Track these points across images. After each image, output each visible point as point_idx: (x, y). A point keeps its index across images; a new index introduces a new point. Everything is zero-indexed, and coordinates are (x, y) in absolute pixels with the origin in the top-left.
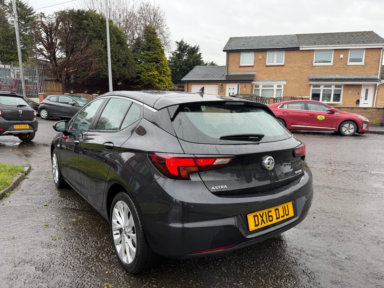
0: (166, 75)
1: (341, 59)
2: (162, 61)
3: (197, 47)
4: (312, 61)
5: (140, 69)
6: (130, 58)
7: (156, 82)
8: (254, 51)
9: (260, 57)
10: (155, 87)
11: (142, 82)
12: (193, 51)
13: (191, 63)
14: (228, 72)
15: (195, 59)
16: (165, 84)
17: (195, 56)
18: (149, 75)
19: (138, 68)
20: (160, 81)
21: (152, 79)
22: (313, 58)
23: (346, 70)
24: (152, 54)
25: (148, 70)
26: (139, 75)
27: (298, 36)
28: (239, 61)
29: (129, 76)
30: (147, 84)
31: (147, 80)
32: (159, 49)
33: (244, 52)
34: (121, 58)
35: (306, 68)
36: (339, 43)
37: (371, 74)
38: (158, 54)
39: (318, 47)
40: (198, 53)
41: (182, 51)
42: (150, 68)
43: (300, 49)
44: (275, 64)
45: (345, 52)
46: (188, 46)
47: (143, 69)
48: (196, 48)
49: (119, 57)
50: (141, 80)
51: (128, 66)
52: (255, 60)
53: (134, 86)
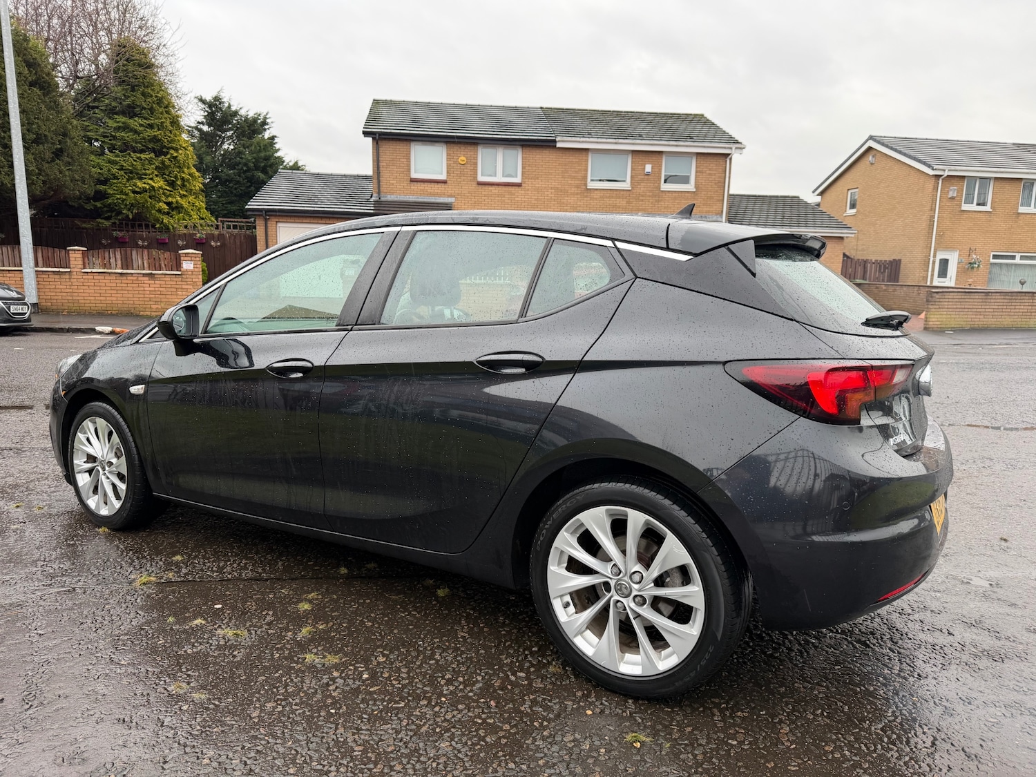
0: (190, 192)
1: (648, 174)
2: (176, 150)
3: (261, 117)
4: (585, 178)
5: (105, 169)
6: (73, 133)
7: (159, 211)
8: (446, 143)
9: (462, 159)
10: (157, 226)
11: (114, 210)
12: (253, 128)
13: (249, 161)
14: (379, 193)
15: (260, 151)
16: (187, 218)
17: (258, 144)
18: (137, 189)
19: (99, 165)
20: (173, 209)
21: (146, 200)
22: (586, 170)
23: (658, 201)
24: (141, 125)
25: (132, 174)
26: (102, 188)
27: (546, 111)
28: (409, 166)
29: (74, 190)
30: (131, 217)
31: (132, 205)
32: (166, 115)
33: (420, 143)
34: (47, 133)
35: (571, 194)
36: (640, 136)
37: (709, 212)
38: (161, 127)
39: (597, 143)
40: (267, 135)
41: (219, 126)
42: (139, 167)
43: (559, 145)
44: (499, 178)
45: (654, 158)
46: (236, 113)
47: (114, 171)
48: (259, 121)
49: (39, 127)
50: (109, 205)
51: (70, 160)
52: (449, 166)
53: (85, 222)
